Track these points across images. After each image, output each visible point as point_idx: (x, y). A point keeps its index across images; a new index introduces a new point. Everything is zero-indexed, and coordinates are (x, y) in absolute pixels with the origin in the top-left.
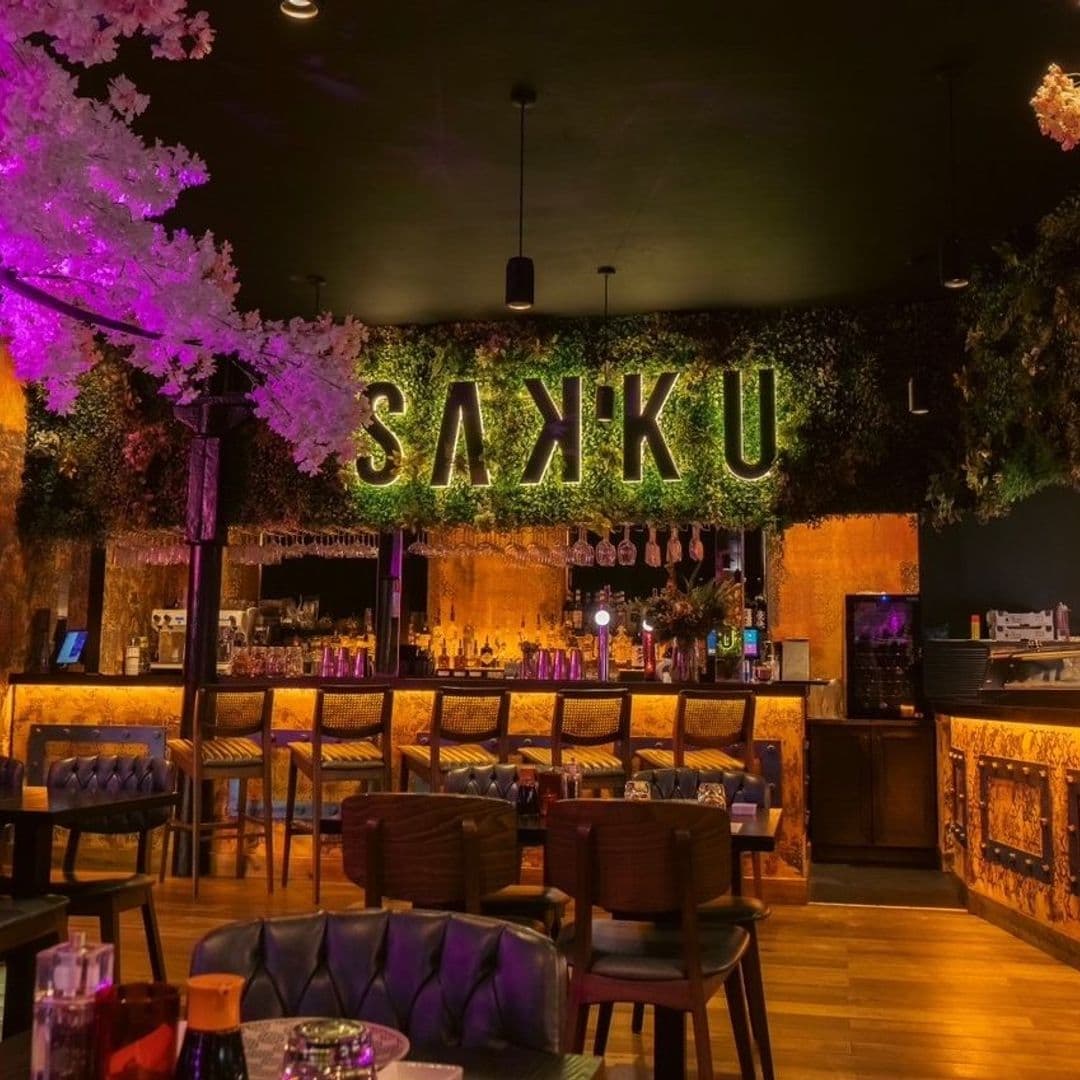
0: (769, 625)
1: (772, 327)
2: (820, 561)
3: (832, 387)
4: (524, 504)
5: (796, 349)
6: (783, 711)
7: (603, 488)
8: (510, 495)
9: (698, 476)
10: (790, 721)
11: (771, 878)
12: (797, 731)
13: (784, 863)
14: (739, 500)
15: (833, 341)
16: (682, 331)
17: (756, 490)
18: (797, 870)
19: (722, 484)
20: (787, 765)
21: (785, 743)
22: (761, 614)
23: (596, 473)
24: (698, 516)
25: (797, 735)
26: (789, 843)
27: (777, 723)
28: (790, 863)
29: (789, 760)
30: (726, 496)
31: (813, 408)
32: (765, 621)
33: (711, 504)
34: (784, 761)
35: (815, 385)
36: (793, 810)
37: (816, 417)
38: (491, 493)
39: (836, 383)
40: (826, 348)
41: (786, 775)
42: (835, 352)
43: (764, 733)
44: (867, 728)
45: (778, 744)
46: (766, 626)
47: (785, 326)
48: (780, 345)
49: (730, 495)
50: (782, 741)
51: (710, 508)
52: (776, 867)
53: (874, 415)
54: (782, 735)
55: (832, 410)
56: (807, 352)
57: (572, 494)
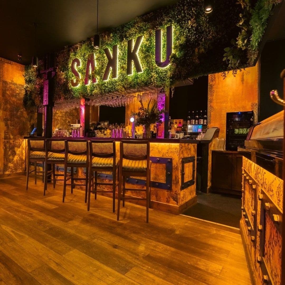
0: (208, 124)
1: (174, 11)
2: (224, 104)
3: (194, 27)
4: (106, 87)
5: (182, 17)
6: (174, 148)
7: (123, 79)
8: (102, 85)
9: (149, 70)
10: (176, 152)
11: (168, 204)
12: (178, 155)
13: (172, 200)
14: (162, 76)
15: (195, 8)
16: (145, 21)
17: (166, 72)
18: (176, 203)
19: (156, 71)
20: (174, 167)
21: (174, 159)
22: (205, 121)
23: (122, 75)
24: (149, 83)
25: (178, 156)
26: (174, 193)
27: (171, 152)
28: (174, 200)
29: (175, 165)
30: (158, 75)
31: (187, 37)
32: (207, 123)
33: (153, 79)
34: (173, 165)
35: (188, 28)
36: (176, 182)
37: (188, 40)
38: (98, 85)
39: (195, 25)
40: (192, 12)
41: (174, 170)
42: (195, 13)
43: (167, 155)
44: (232, 154)
45: (171, 159)
46: (207, 124)
47: (178, 9)
48: (176, 17)
49: (159, 75)
50: (173, 158)
51: (152, 80)
52: (169, 200)
53: (209, 34)
54: (173, 156)
55: (194, 36)
56: (186, 16)
57: (117, 82)
